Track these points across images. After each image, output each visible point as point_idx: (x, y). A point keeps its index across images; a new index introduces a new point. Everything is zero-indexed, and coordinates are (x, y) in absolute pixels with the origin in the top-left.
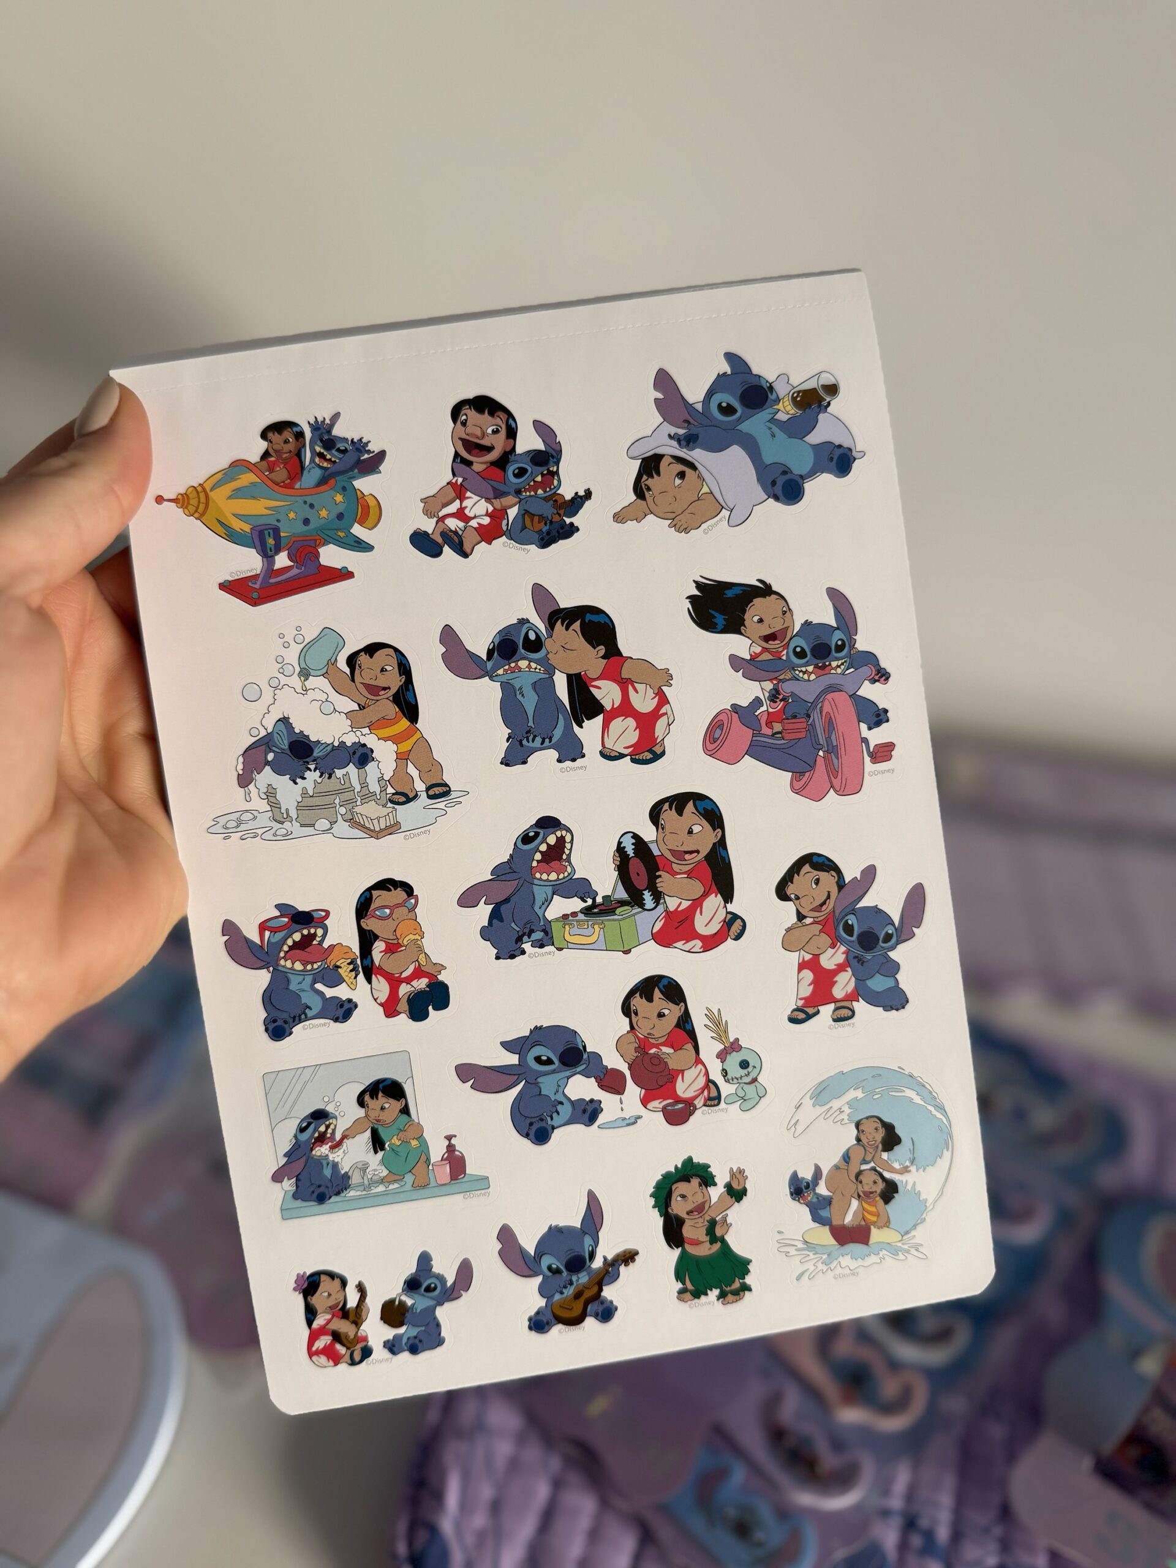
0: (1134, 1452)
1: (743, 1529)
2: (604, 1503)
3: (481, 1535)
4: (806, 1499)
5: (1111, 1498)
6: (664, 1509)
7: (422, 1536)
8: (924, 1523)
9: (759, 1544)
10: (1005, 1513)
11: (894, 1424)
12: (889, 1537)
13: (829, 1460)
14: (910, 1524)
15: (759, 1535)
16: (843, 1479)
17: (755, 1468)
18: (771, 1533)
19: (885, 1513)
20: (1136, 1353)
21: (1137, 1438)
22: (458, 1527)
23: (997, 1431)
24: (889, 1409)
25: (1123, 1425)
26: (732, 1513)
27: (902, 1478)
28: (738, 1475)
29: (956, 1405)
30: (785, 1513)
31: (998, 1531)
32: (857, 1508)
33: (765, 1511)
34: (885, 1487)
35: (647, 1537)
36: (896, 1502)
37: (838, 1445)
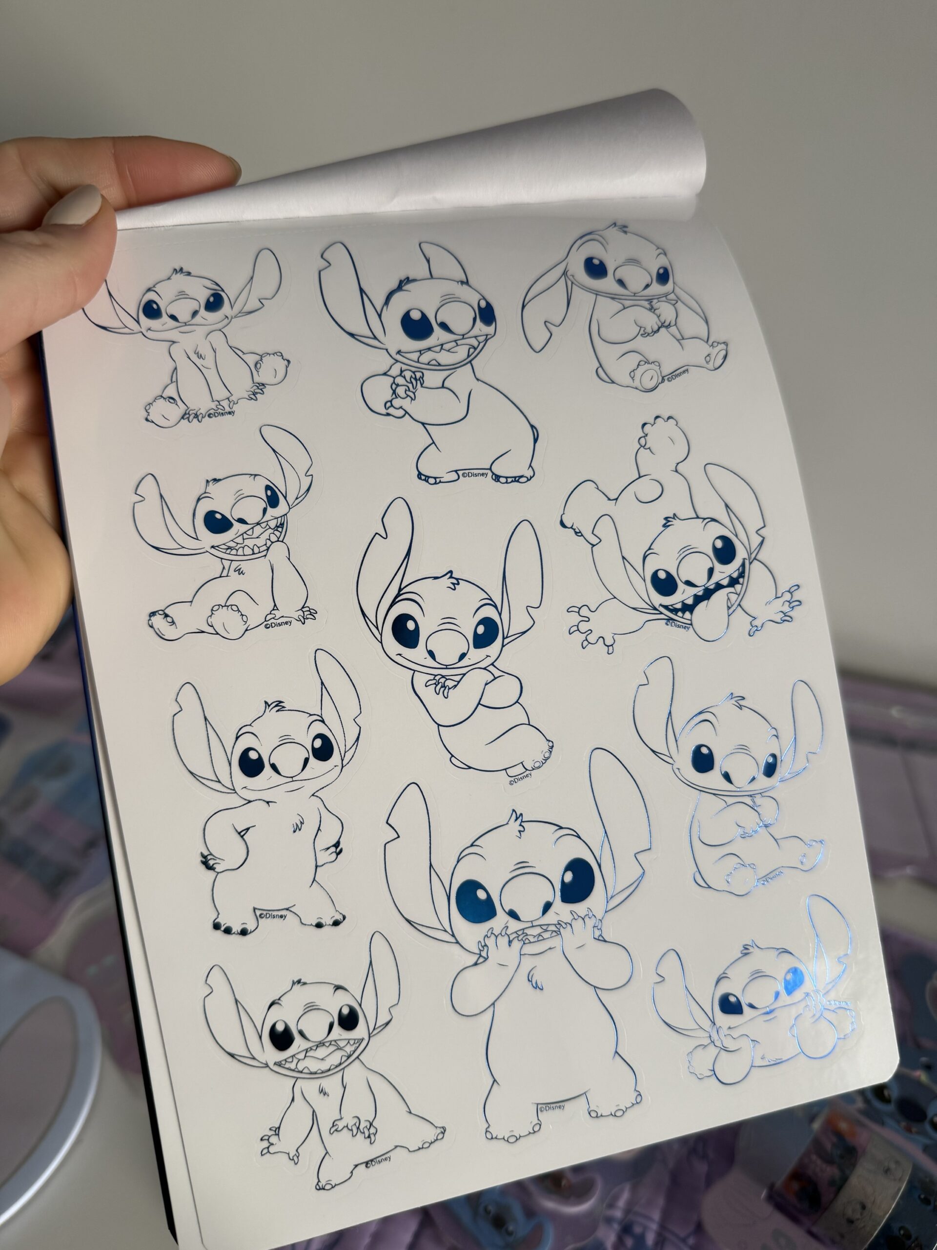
0: (796, 1186)
1: (499, 1222)
4: (549, 1203)
5: (780, 1221)
8: (637, 1230)
9: (510, 1234)
10: (699, 1228)
12: (609, 1237)
13: (570, 1178)
14: (626, 1229)
15: (511, 1227)
16: (581, 1193)
18: (519, 1226)
19: (609, 1220)
21: (797, 1175)
23: (701, 1168)
25: (790, 1165)
26: (492, 1209)
27: (624, 1197)
30: (530, 1213)
32: (589, 1214)
33: (517, 1211)
34: (611, 1202)
36: (618, 1214)
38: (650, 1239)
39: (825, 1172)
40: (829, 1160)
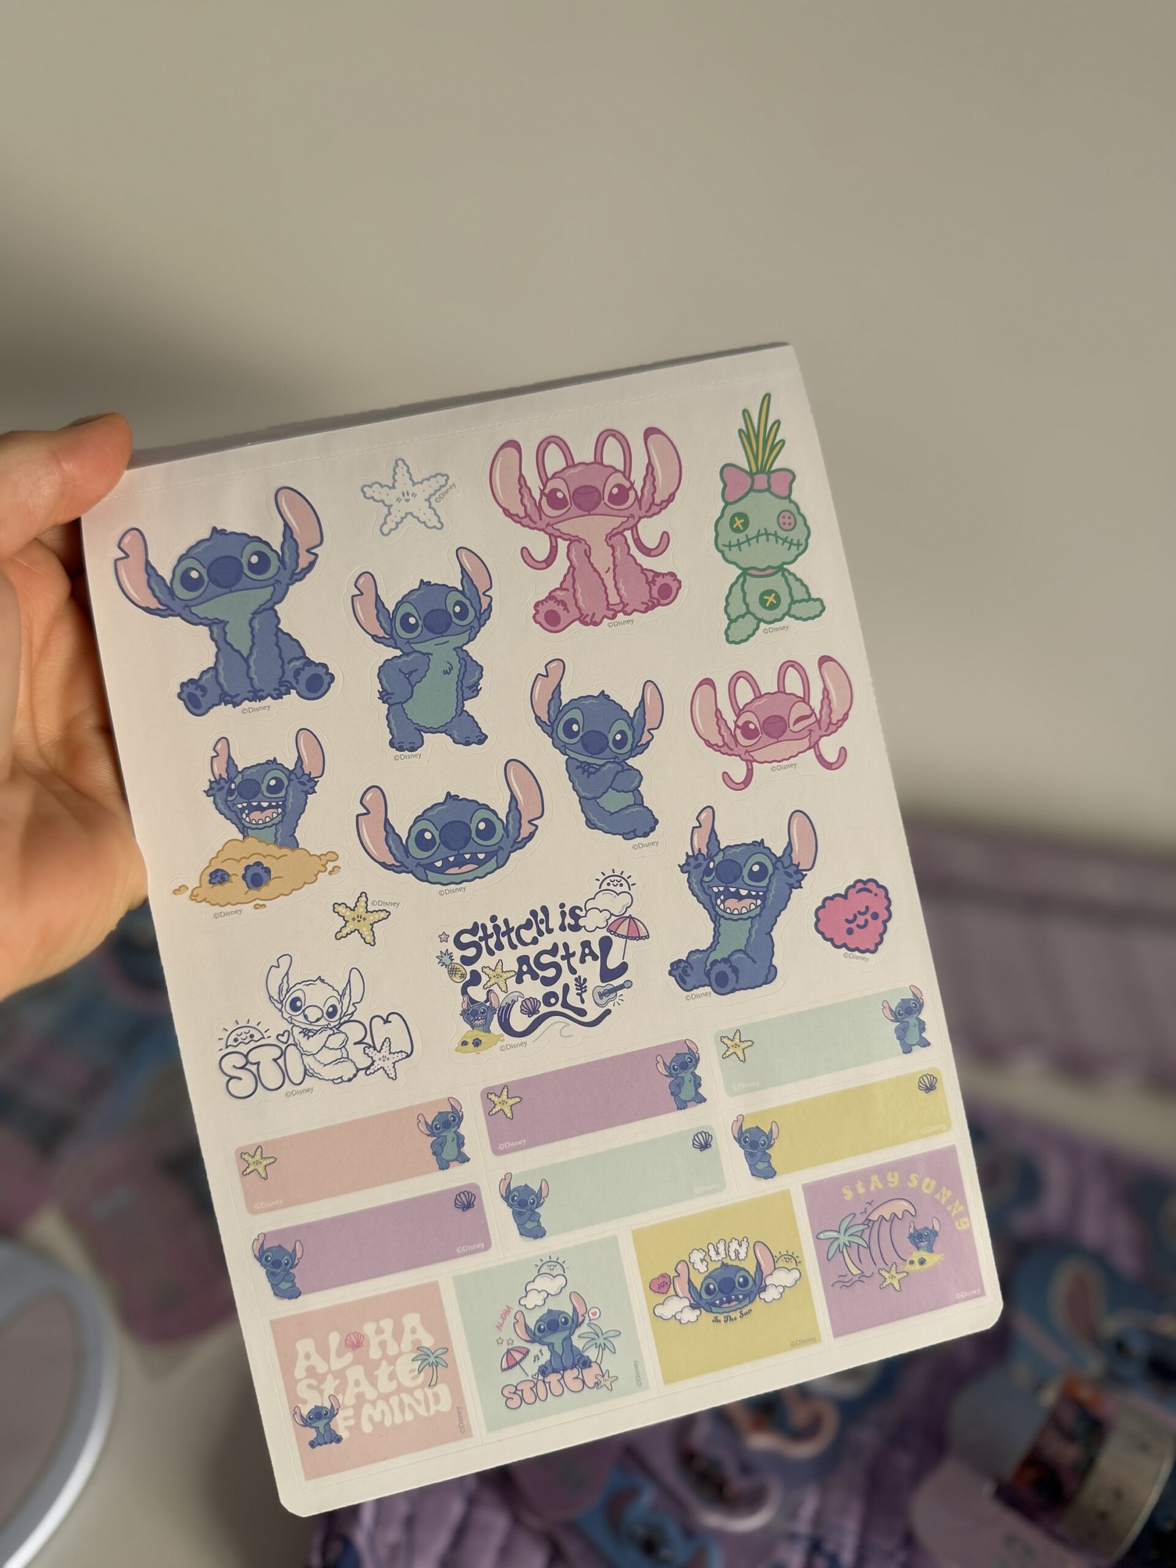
0: (1030, 1475)
1: (650, 1547)
2: (517, 1521)
3: (394, 1550)
4: (713, 1519)
5: (1012, 1522)
6: (572, 1527)
7: (336, 1547)
8: (829, 1547)
9: (665, 1562)
10: (909, 1540)
11: (804, 1451)
12: (795, 1558)
13: (738, 1484)
14: (815, 1547)
15: (665, 1553)
16: (752, 1502)
17: (667, 1492)
18: (677, 1550)
19: (792, 1537)
20: (1039, 1386)
21: (1034, 1460)
22: (372, 1539)
23: (904, 1461)
24: (800, 1435)
25: (1022, 1449)
26: (640, 1531)
27: (809, 1505)
28: (648, 1497)
29: (867, 1436)
30: (690, 1532)
31: (901, 1556)
32: (765, 1531)
33: (673, 1532)
34: (791, 1512)
35: (556, 1554)
36: (803, 1526)
37: (746, 1468)
38: (847, 1556)
39: (1066, 1453)
40: (1069, 1436)
